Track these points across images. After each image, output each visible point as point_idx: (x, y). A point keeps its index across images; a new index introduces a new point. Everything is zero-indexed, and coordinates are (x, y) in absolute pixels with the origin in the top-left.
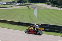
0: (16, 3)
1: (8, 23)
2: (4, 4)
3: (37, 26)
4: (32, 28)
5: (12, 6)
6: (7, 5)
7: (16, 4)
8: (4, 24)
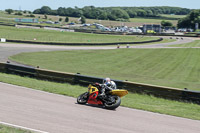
0: (174, 28)
1: (148, 94)
2: (135, 31)
3: (109, 85)
4: (97, 90)
5: (162, 39)
6: (145, 34)
7: (173, 32)
8: (137, 95)
